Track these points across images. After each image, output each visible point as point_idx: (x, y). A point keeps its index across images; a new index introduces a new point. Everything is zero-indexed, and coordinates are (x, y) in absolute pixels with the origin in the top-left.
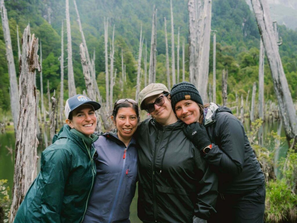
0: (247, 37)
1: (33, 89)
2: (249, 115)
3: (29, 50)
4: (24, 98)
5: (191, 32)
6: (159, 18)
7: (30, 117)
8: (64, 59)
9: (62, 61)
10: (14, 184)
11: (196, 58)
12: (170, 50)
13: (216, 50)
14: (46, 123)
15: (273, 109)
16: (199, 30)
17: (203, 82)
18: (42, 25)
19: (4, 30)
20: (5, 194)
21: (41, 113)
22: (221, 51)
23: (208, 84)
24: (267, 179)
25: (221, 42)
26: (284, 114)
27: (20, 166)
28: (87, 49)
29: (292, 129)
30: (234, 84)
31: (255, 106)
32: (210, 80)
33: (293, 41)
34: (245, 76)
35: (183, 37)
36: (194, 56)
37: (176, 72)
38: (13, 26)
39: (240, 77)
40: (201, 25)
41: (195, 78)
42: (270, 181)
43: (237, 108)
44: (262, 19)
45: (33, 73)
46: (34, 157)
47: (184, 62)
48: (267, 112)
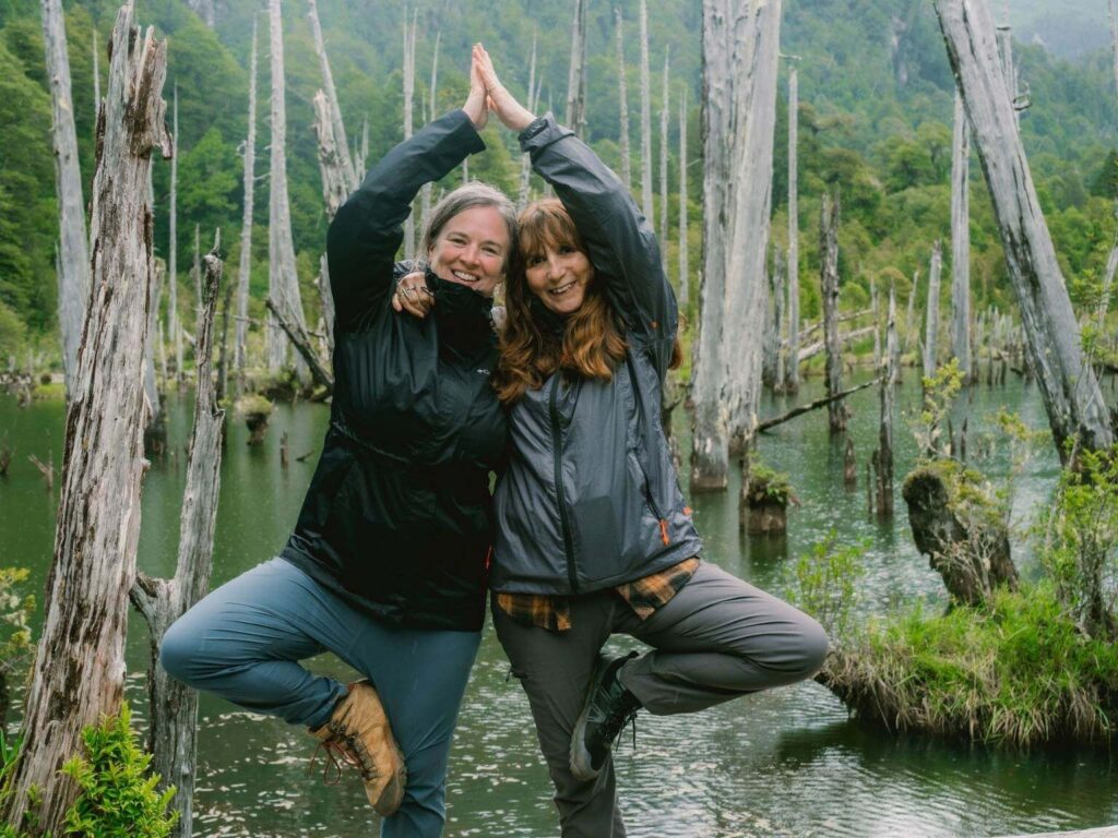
0: (908, 84)
1: (142, 217)
2: (920, 358)
3: (134, 79)
4: (108, 249)
5: (708, 59)
6: (597, 14)
7: (124, 315)
8: (258, 151)
9: (249, 159)
10: (56, 559)
11: (727, 150)
12: (634, 124)
13: (799, 129)
14: (184, 376)
15: (1004, 337)
16: (739, 56)
17: (750, 236)
18: (181, 32)
19: (47, 44)
20: (17, 623)
21: (167, 341)
22: (815, 130)
23: (771, 246)
24: (986, 582)
25: (817, 101)
26: (1043, 353)
27: (81, 495)
28: (339, 116)
29: (1073, 406)
30: (863, 249)
31: (939, 327)
32: (779, 234)
33: (1071, 99)
34: (904, 219)
35: (680, 81)
36: (721, 141)
37: (657, 204)
38: (80, 32)
39: (886, 223)
40: (747, 34)
41: (722, 219)
42: (996, 590)
43: (877, 333)
44: (959, 16)
45: (142, 161)
46: (132, 462)
47: (684, 165)
48: (984, 350)
